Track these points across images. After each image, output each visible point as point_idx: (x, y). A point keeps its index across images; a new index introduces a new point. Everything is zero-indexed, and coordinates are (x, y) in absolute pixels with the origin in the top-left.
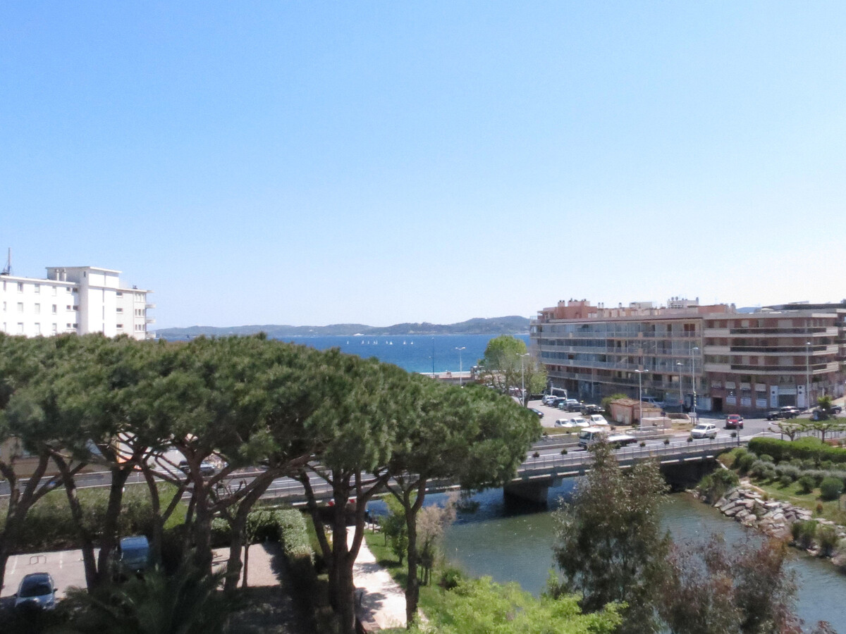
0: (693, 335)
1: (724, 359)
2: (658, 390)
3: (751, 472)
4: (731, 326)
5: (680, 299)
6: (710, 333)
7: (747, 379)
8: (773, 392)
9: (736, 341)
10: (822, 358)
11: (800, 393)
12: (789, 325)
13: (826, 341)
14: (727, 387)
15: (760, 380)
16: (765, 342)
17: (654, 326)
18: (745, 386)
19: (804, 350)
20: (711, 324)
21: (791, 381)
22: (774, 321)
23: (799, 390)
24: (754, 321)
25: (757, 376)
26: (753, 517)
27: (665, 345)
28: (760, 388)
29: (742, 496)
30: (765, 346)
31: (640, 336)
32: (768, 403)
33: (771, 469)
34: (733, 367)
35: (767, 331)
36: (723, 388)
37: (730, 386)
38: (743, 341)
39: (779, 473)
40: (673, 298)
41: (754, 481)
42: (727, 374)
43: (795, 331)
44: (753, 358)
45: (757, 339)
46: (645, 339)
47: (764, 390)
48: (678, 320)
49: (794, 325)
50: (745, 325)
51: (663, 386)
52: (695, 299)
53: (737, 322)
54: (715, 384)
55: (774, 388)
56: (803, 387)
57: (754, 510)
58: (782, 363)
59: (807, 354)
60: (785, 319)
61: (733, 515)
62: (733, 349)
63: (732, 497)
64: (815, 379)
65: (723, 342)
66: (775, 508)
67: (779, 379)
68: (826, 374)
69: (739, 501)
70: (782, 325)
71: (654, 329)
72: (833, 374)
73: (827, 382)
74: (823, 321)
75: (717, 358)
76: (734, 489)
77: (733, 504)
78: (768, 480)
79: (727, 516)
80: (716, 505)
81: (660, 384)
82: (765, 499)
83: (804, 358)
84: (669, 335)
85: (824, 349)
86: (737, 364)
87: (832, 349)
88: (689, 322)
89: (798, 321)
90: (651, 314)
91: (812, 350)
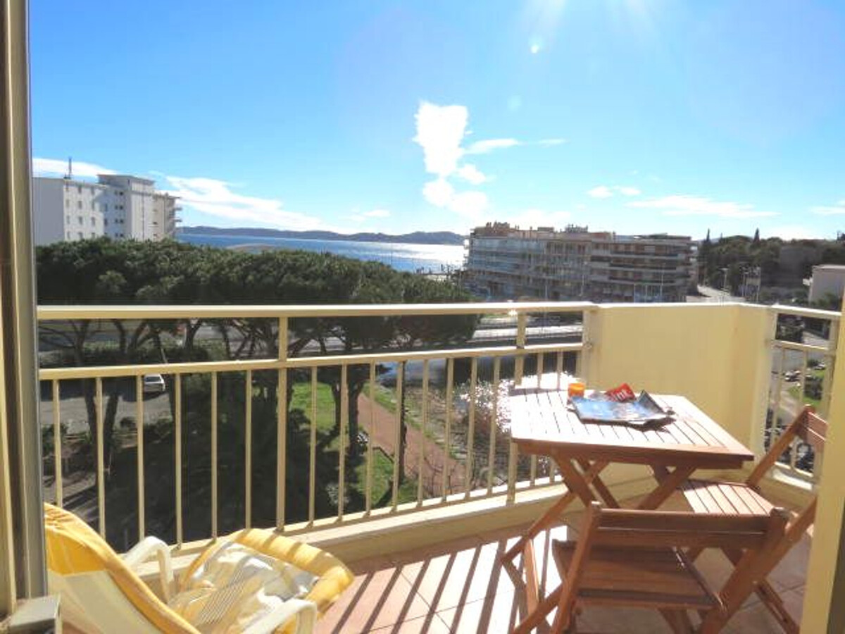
0: (583, 254)
1: (603, 272)
4: (612, 248)
5: (574, 226)
6: (597, 253)
9: (615, 259)
10: (674, 275)
12: (652, 250)
13: (678, 263)
15: (628, 288)
16: (635, 261)
18: (617, 292)
19: (661, 268)
20: (597, 246)
21: (650, 290)
22: (643, 246)
23: (655, 297)
24: (628, 245)
25: (626, 285)
28: (628, 294)
30: (634, 264)
31: (545, 252)
34: (611, 278)
35: (636, 253)
36: (601, 293)
37: (606, 291)
38: (618, 260)
43: (656, 254)
44: (625, 272)
45: (629, 259)
47: (630, 296)
48: (574, 242)
49: (656, 250)
50: (622, 248)
52: (585, 227)
53: (617, 245)
54: (595, 289)
55: (637, 295)
56: (658, 295)
58: (644, 277)
59: (663, 272)
62: (612, 265)
64: (667, 290)
65: (608, 260)
68: (674, 287)
70: (647, 249)
72: (679, 287)
73: (674, 292)
74: (677, 248)
75: (599, 271)
83: (661, 274)
84: (566, 252)
85: (675, 268)
86: (613, 276)
87: (680, 269)
88: (581, 244)
89: (659, 247)
90: (555, 236)
91: (666, 269)
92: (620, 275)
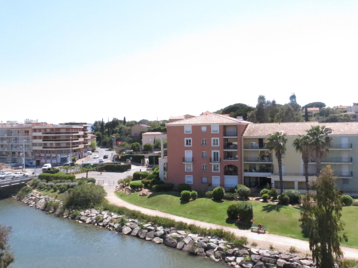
0: (28, 135)
1: (40, 145)
2: (14, 158)
3: (38, 187)
4: (43, 131)
5: (30, 120)
6: (35, 134)
7: (50, 152)
8: (59, 157)
9: (45, 137)
10: (77, 143)
11: (69, 156)
12: (64, 131)
13: (79, 137)
14: (41, 156)
15: (53, 152)
16: (55, 137)
17: (12, 131)
18: (48, 155)
19: (69, 140)
20: (35, 130)
21: (65, 152)
22: (59, 129)
23: (68, 155)
24: (52, 129)
25: (53, 151)
26: (34, 203)
27: (16, 139)
28: (54, 155)
29: (32, 196)
30: (55, 139)
31: (6, 136)
32: (57, 161)
33: (45, 185)
34: (44, 148)
35: (56, 133)
36: (40, 156)
37: (43, 155)
38: (47, 137)
39: (47, 186)
41: (39, 190)
42: (41, 150)
43: (67, 133)
44: (51, 143)
45: (53, 136)
46: (8, 137)
47: (55, 156)
48: (22, 129)
49: (66, 131)
50: (48, 131)
51: (16, 156)
53: (45, 129)
54: (37, 155)
55: (59, 155)
56: (70, 154)
57: (34, 200)
58: (62, 146)
59: (71, 142)
60: (63, 128)
61: (27, 203)
62: (43, 141)
63: (28, 197)
64: (75, 151)
65: (40, 137)
66: (43, 198)
67: (61, 151)
68: (79, 149)
69: (30, 198)
70: (62, 131)
71: (12, 133)
72: (82, 149)
73: (80, 152)
74: (78, 129)
75: (37, 144)
76: (30, 194)
77: (28, 199)
78: (43, 189)
79: (25, 204)
80: (22, 201)
81: (15, 156)
82: (40, 195)
84: (18, 135)
85: (78, 139)
86: (45, 146)
87: (81, 140)
88: (26, 129)
89: (68, 129)
90: (12, 126)
91: (72, 140)
92: (49, 145)
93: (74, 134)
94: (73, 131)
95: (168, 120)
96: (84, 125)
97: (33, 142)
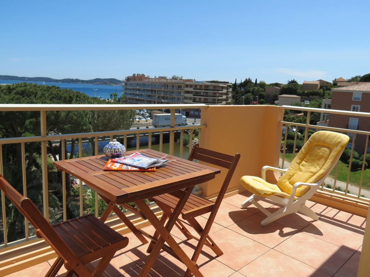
0: (181, 90)
1: (190, 99)
4: (194, 87)
5: (176, 76)
6: (187, 89)
10: (221, 99)
12: (212, 88)
13: (223, 94)
17: (168, 86)
19: (216, 97)
20: (187, 86)
22: (207, 86)
24: (201, 86)
31: (163, 89)
34: (193, 101)
35: (205, 90)
38: (196, 92)
40: (174, 76)
43: (214, 90)
44: (200, 98)
46: (165, 90)
48: (176, 84)
50: (198, 87)
52: (181, 77)
53: (196, 86)
58: (209, 101)
62: (193, 95)
65: (191, 92)
70: (210, 88)
74: (222, 87)
75: (188, 98)
76: (193, 141)
80: (187, 146)
83: (216, 99)
84: (173, 89)
85: (222, 96)
86: (195, 100)
87: (224, 97)
88: (180, 85)
89: (215, 87)
90: (167, 81)
91: (218, 97)
92: (198, 100)
93: (220, 92)
94: (219, 89)
95: (302, 84)
96: (227, 84)
97: (185, 96)
